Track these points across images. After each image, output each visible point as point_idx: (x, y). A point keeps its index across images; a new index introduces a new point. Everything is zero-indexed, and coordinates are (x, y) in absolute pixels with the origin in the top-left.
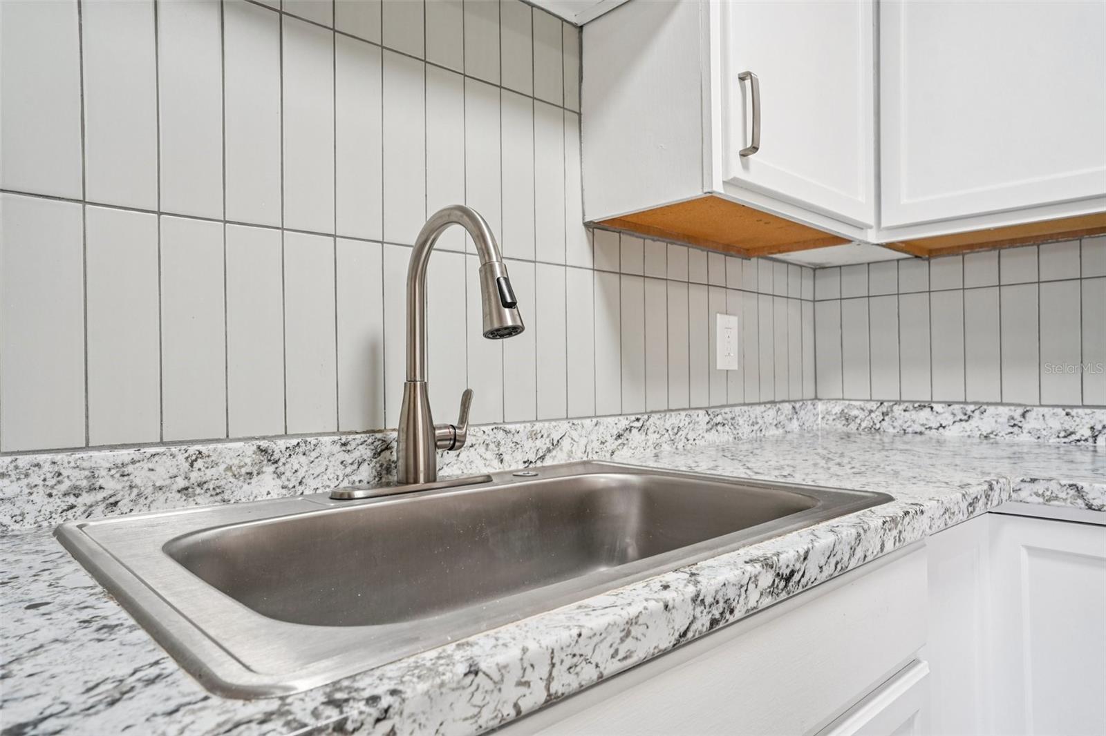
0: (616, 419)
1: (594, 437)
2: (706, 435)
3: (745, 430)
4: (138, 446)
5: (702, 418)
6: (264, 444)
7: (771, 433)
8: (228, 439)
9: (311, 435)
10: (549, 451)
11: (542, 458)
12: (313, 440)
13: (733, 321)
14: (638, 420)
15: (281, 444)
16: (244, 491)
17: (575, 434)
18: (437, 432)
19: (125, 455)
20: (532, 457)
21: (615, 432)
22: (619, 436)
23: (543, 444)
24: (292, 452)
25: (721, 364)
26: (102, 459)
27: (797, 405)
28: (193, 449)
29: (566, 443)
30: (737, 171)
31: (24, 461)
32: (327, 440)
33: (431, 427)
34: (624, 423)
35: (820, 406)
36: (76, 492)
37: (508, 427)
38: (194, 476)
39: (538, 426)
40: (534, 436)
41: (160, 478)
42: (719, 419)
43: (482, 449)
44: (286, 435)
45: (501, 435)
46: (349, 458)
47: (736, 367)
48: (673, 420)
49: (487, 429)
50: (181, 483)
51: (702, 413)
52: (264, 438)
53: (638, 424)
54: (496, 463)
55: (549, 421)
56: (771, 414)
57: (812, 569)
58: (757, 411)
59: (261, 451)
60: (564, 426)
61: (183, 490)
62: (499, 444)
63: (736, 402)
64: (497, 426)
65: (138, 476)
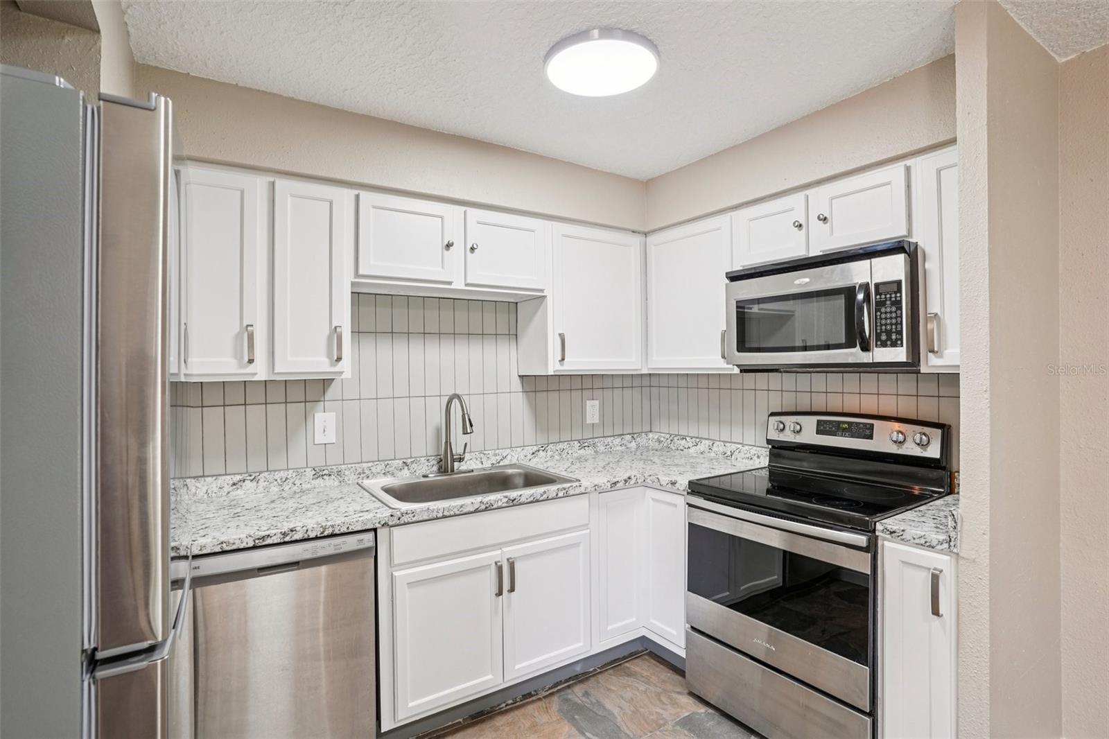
0: (532, 447)
1: (522, 454)
2: (579, 452)
3: (601, 448)
4: (373, 462)
5: (576, 444)
6: (405, 461)
7: (617, 448)
8: (395, 459)
9: (419, 457)
10: (502, 460)
11: (499, 462)
12: (418, 459)
13: (596, 403)
14: (542, 447)
15: (409, 460)
16: (399, 474)
17: (513, 454)
18: (455, 457)
19: (370, 464)
20: (494, 462)
21: (531, 452)
22: (533, 453)
23: (499, 458)
24: (412, 462)
25: (589, 421)
26: (365, 465)
27: (635, 436)
28: (386, 463)
29: (509, 457)
30: (558, 367)
31: (349, 466)
32: (422, 459)
33: (452, 455)
34: (535, 448)
35: (651, 435)
36: (360, 474)
37: (485, 452)
38: (387, 470)
39: (497, 451)
40: (495, 455)
41: (378, 470)
42: (586, 444)
43: (475, 460)
44: (411, 458)
45: (482, 455)
46: (429, 464)
47: (598, 421)
48: (561, 446)
50: (383, 472)
51: (576, 442)
52: (405, 459)
53: (543, 449)
54: (480, 464)
55: (502, 449)
56: (618, 440)
57: (523, 499)
58: (609, 439)
59: (404, 463)
60: (508, 451)
61: (384, 474)
62: (481, 459)
63: (597, 436)
64: (481, 452)
65: (374, 470)
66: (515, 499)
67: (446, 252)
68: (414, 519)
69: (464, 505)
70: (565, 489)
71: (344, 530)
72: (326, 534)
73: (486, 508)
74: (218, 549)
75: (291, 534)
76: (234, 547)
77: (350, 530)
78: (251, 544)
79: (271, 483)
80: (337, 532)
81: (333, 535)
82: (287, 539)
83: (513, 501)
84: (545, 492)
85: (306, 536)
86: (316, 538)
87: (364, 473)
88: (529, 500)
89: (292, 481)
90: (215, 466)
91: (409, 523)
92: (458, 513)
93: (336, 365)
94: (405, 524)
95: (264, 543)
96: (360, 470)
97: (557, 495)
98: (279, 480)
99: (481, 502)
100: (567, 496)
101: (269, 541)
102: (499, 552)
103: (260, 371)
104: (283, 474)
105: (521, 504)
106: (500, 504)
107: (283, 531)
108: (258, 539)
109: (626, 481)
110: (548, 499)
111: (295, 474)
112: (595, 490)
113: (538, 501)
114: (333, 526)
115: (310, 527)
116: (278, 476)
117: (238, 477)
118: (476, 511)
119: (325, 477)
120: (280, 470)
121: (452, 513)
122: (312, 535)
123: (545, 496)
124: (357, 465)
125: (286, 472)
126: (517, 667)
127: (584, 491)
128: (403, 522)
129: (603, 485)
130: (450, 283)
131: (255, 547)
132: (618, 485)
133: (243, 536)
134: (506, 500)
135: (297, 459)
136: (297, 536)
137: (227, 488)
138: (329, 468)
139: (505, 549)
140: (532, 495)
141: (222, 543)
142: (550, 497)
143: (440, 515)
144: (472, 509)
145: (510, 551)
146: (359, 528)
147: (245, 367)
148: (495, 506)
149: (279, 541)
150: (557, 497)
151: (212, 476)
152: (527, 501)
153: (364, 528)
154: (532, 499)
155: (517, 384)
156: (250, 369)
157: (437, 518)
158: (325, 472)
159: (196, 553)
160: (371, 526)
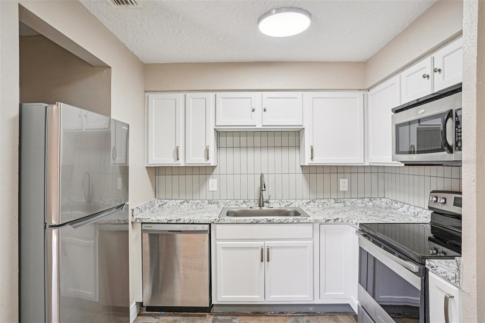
1: (301, 203)
2: (334, 204)
3: (348, 203)
4: (231, 200)
5: (333, 201)
6: (244, 200)
8: (241, 199)
9: (251, 200)
10: (290, 204)
11: (289, 206)
13: (346, 180)
14: (313, 200)
15: (246, 201)
16: (242, 206)
17: (296, 202)
19: (230, 201)
20: (286, 205)
22: (307, 203)
23: (289, 203)
24: (248, 202)
25: (341, 189)
26: (228, 201)
27: (372, 199)
28: (236, 201)
29: (294, 204)
31: (222, 201)
32: (252, 200)
33: (263, 200)
34: (308, 201)
35: (383, 200)
37: (282, 200)
38: (237, 204)
39: (288, 200)
40: (287, 202)
41: (233, 203)
42: (339, 201)
43: (276, 203)
44: (248, 199)
45: (280, 201)
46: (255, 203)
47: (347, 190)
48: (323, 201)
49: (278, 200)
51: (332, 200)
52: (245, 200)
54: (279, 206)
55: (291, 199)
56: (360, 201)
57: (275, 221)
58: (354, 200)
59: (244, 201)
60: (294, 201)
61: (235, 205)
62: (280, 203)
63: (346, 198)
64: (280, 200)
65: (231, 203)
66: (271, 221)
67: (252, 112)
68: (224, 222)
69: (246, 219)
70: (298, 219)
71: (197, 222)
72: (191, 222)
73: (256, 222)
74: (157, 222)
75: (179, 220)
76: (161, 222)
77: (199, 223)
78: (166, 222)
79: (193, 204)
80: (195, 222)
81: (193, 223)
82: (178, 222)
83: (270, 221)
84: (286, 219)
85: (184, 222)
86: (188, 224)
87: (227, 204)
88: (278, 222)
89: (200, 204)
90: (175, 196)
91: (222, 224)
92: (243, 222)
93: (207, 161)
95: (170, 222)
96: (226, 203)
97: (293, 221)
98: (196, 203)
99: (254, 219)
100: (298, 223)
101: (172, 222)
102: (263, 242)
103: (181, 163)
104: (197, 201)
105: (273, 223)
106: (263, 221)
107: (177, 219)
108: (169, 221)
109: (335, 220)
110: (288, 223)
111: (201, 202)
112: (316, 222)
113: (282, 223)
114: (193, 220)
115: (185, 219)
117: (182, 201)
118: (252, 223)
119: (212, 204)
120: (196, 200)
121: (241, 222)
122: (186, 222)
123: (286, 221)
124: (224, 200)
125: (198, 201)
126: (271, 296)
127: (308, 222)
128: (219, 223)
129: (320, 220)
130: (255, 126)
131: (167, 223)
132: (330, 221)
133: (164, 219)
134: (266, 220)
135: (203, 196)
136: (181, 222)
137: (179, 204)
138: (214, 201)
139: (266, 242)
140: (280, 220)
141: (158, 220)
142: (289, 222)
143: (235, 222)
144: (250, 222)
145: (268, 243)
146: (203, 223)
147: (176, 161)
148: (261, 222)
149: (175, 222)
150: (293, 223)
151: (174, 199)
152: (277, 222)
153: (205, 223)
154: (279, 221)
155: (299, 170)
156: (178, 162)
157: (234, 223)
158: (212, 202)
159: (151, 222)
160: (207, 223)
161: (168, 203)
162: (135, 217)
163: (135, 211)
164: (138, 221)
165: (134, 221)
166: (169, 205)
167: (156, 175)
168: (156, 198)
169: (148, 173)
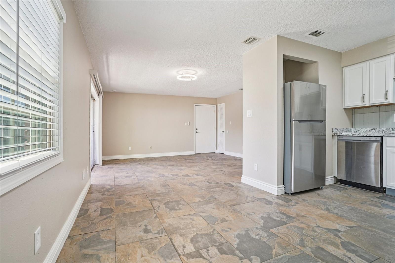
68: (393, 136)
71: (372, 136)
72: (367, 136)
74: (346, 135)
75: (360, 134)
76: (349, 135)
77: (374, 136)
78: (352, 135)
80: (370, 136)
81: (369, 136)
82: (359, 135)
85: (363, 135)
86: (365, 136)
90: (366, 126)
91: (391, 137)
93: (386, 100)
94: (390, 136)
101: (355, 135)
116: (381, 129)
122: (364, 136)
125: (384, 129)
128: (389, 136)
131: (352, 136)
135: (388, 126)
136: (361, 135)
146: (376, 136)
147: (362, 103)
149: (357, 136)
153: (377, 136)
156: (364, 103)
159: (342, 135)
160: (379, 136)
161: (360, 130)
162: (334, 133)
163: (334, 129)
164: (335, 135)
165: (333, 134)
166: (361, 131)
167: (352, 115)
168: (352, 127)
169: (345, 111)
